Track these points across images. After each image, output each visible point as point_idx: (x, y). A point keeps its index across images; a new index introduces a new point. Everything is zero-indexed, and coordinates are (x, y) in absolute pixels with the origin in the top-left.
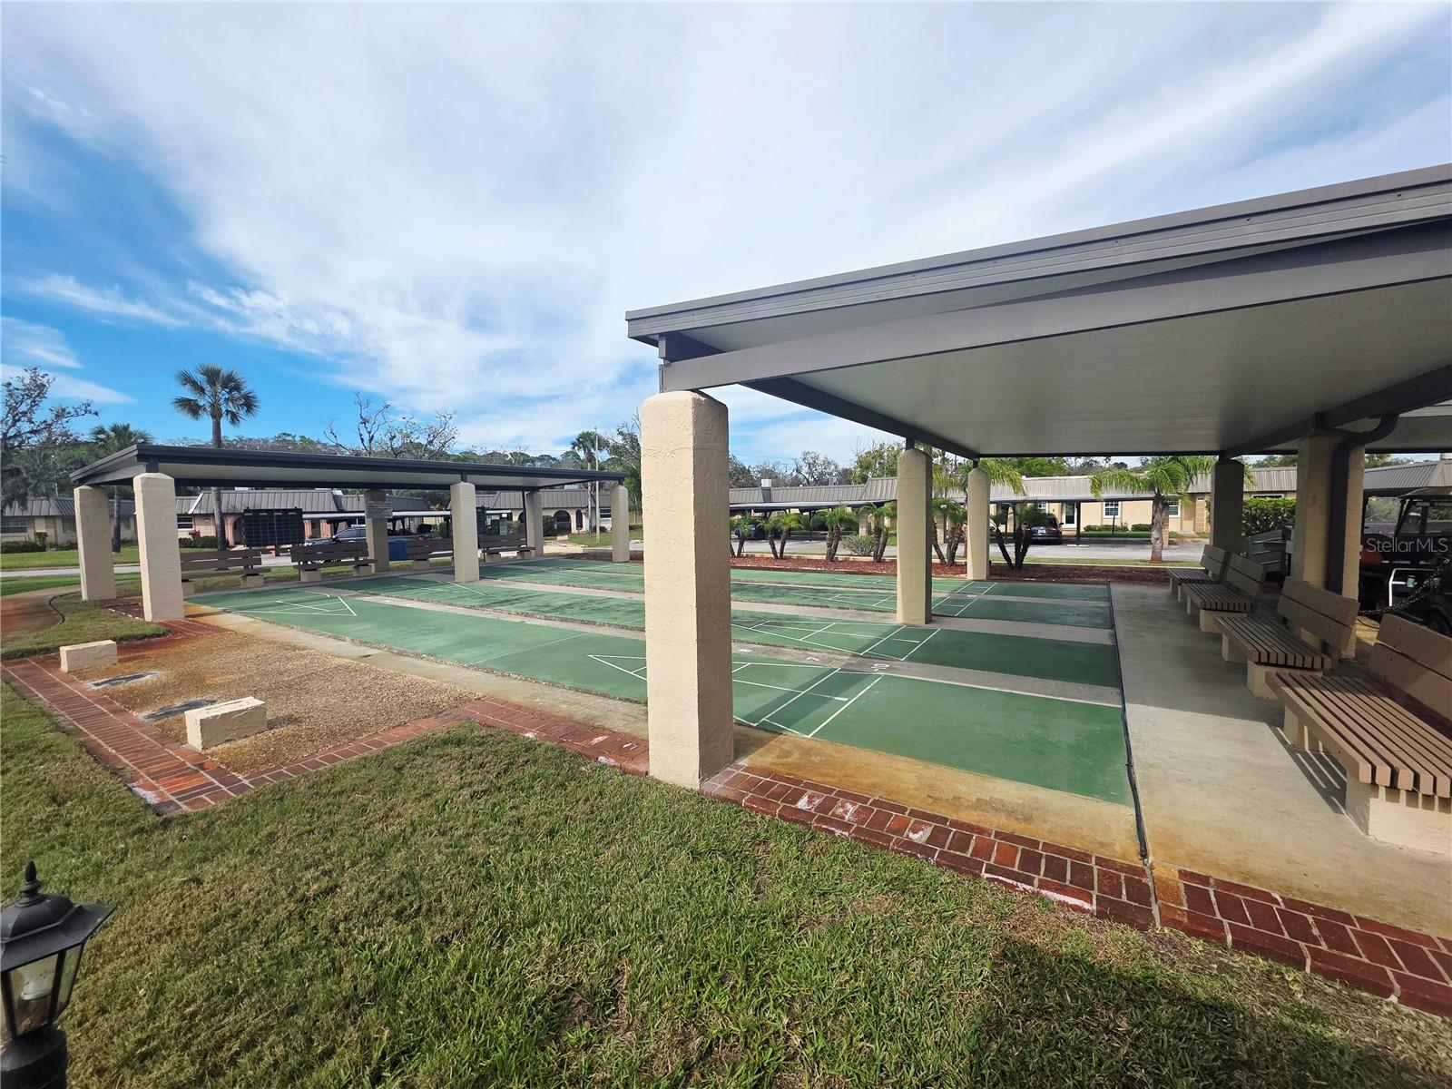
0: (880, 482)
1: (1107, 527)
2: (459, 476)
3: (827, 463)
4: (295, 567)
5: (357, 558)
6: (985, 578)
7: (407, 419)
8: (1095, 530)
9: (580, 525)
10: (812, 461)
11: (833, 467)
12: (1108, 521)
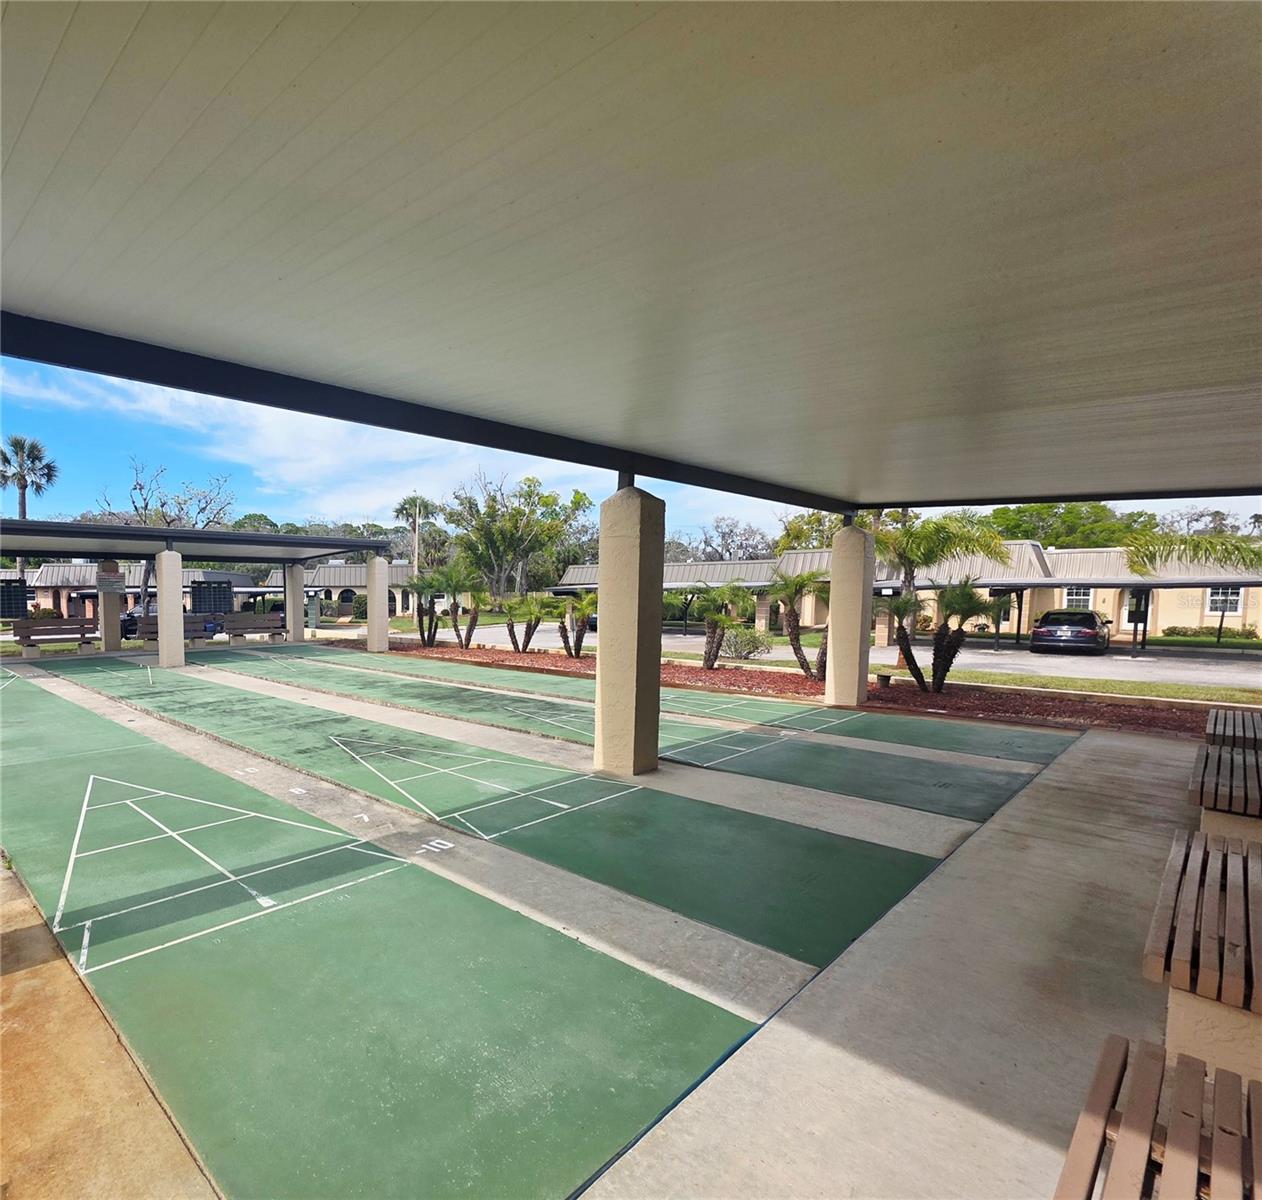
0: (809, 556)
1: (1210, 631)
2: (165, 543)
3: (750, 532)
4: (16, 641)
5: (83, 635)
6: (853, 702)
7: (187, 484)
8: (1185, 635)
9: (406, 607)
10: (727, 530)
11: (758, 537)
12: (1212, 620)
